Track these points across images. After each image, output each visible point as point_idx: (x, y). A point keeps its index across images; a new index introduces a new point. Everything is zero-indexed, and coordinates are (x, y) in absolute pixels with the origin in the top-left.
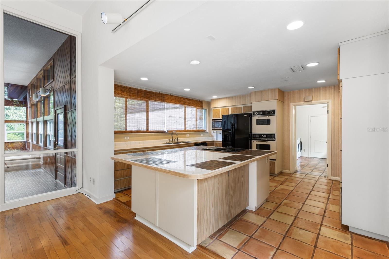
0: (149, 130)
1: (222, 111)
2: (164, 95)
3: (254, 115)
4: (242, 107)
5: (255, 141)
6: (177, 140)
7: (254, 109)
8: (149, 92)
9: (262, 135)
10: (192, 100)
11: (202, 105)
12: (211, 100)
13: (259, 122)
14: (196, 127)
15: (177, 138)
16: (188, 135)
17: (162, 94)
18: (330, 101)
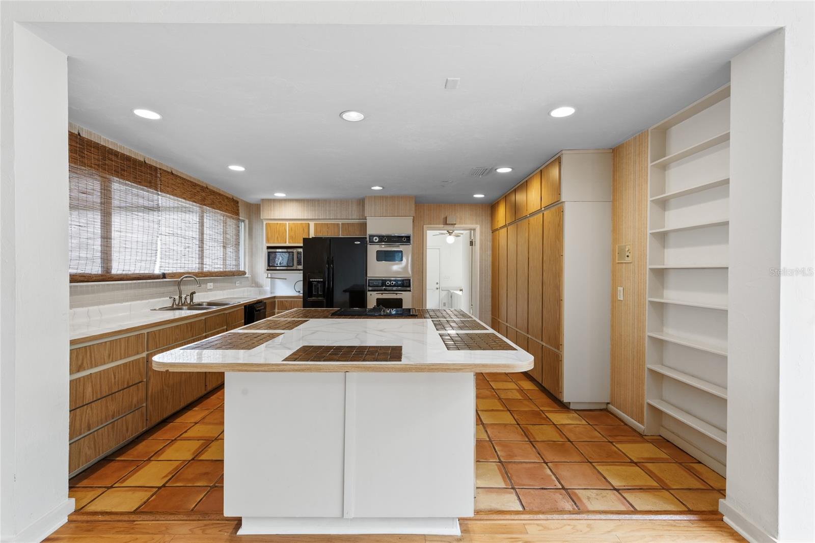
0: (114, 272)
1: (291, 229)
2: (156, 169)
3: (372, 242)
4: (340, 223)
5: (374, 293)
6: (192, 299)
7: (370, 231)
8: (116, 154)
9: (386, 280)
10: (220, 195)
11: (238, 210)
12: (263, 200)
13: (384, 256)
14: (225, 264)
15: (193, 293)
16: (210, 285)
17: (151, 167)
18: (478, 228)
